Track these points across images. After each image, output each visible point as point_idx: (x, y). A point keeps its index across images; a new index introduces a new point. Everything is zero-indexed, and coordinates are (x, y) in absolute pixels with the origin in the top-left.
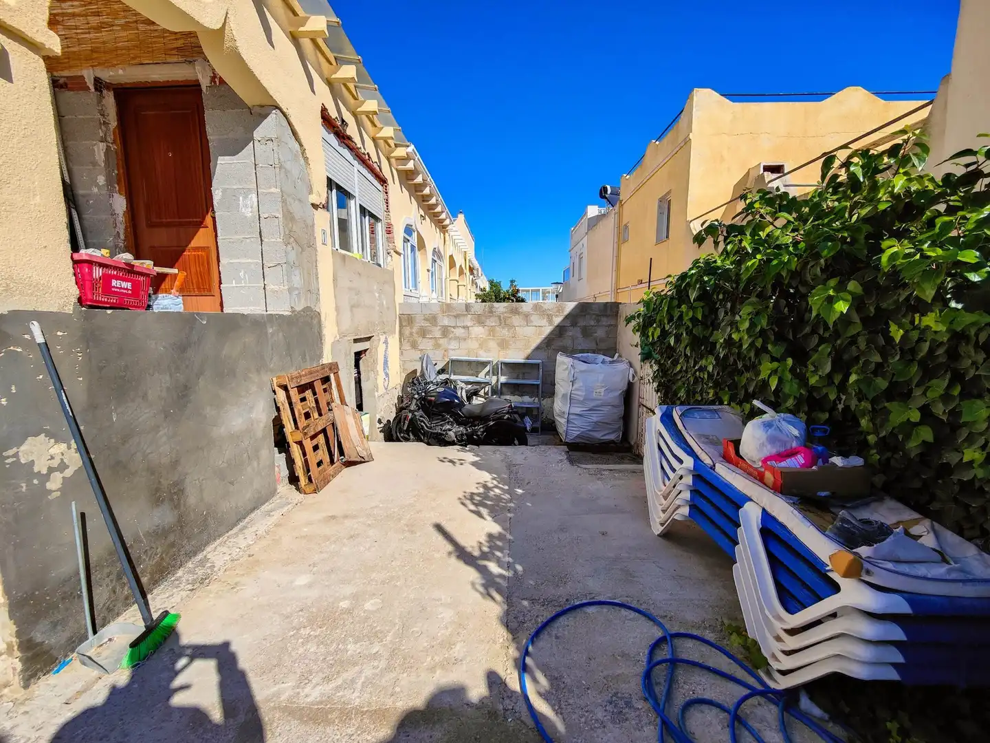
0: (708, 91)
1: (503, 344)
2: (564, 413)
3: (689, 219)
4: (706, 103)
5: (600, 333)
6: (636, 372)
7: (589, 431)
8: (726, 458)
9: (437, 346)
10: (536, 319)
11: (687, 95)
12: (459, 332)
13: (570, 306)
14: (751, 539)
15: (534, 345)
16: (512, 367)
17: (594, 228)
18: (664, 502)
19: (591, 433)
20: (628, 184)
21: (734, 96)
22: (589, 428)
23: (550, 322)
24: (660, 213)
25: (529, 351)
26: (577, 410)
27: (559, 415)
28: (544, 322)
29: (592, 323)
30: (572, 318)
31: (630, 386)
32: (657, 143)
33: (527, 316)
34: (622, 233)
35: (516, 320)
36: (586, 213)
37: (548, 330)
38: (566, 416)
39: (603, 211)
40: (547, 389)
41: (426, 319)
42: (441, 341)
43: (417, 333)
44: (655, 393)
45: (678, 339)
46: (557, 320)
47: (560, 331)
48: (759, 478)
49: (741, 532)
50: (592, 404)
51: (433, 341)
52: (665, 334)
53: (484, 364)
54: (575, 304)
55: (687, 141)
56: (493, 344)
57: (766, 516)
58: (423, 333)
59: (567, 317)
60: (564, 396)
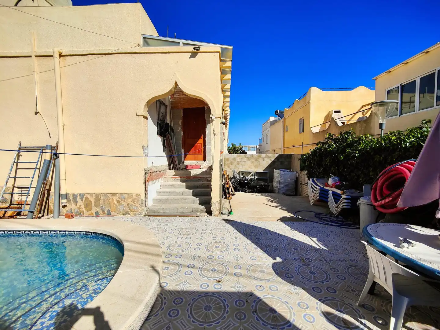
0: (316, 88)
1: (256, 167)
2: (277, 187)
3: (311, 127)
4: (315, 92)
5: (286, 163)
6: (299, 174)
7: (285, 192)
8: (326, 186)
9: (236, 167)
10: (266, 159)
11: (309, 89)
12: (242, 163)
13: (276, 155)
14: (331, 196)
15: (265, 167)
16: (259, 174)
17: (274, 125)
18: (313, 198)
19: (287, 193)
20: (287, 112)
21: (323, 89)
22: (286, 191)
23: (271, 160)
24: (300, 123)
25: (264, 169)
26: (282, 186)
27: (275, 188)
28: (269, 160)
29: (284, 160)
30: (277, 159)
31: (297, 178)
32: (298, 100)
33: (263, 158)
34: (286, 129)
35: (260, 159)
36: (269, 119)
37: (270, 162)
38: (278, 188)
39: (276, 118)
40: (271, 179)
41: (232, 159)
42: (237, 166)
43: (230, 163)
44: (306, 178)
45: (314, 164)
46: (273, 159)
47: (273, 162)
48: (332, 187)
49: (329, 196)
50: (286, 184)
51: (235, 166)
52: (311, 163)
53: (250, 173)
54: (278, 154)
55: (309, 103)
56: (253, 167)
57: (333, 192)
58: (231, 163)
59: (276, 158)
60: (277, 182)
